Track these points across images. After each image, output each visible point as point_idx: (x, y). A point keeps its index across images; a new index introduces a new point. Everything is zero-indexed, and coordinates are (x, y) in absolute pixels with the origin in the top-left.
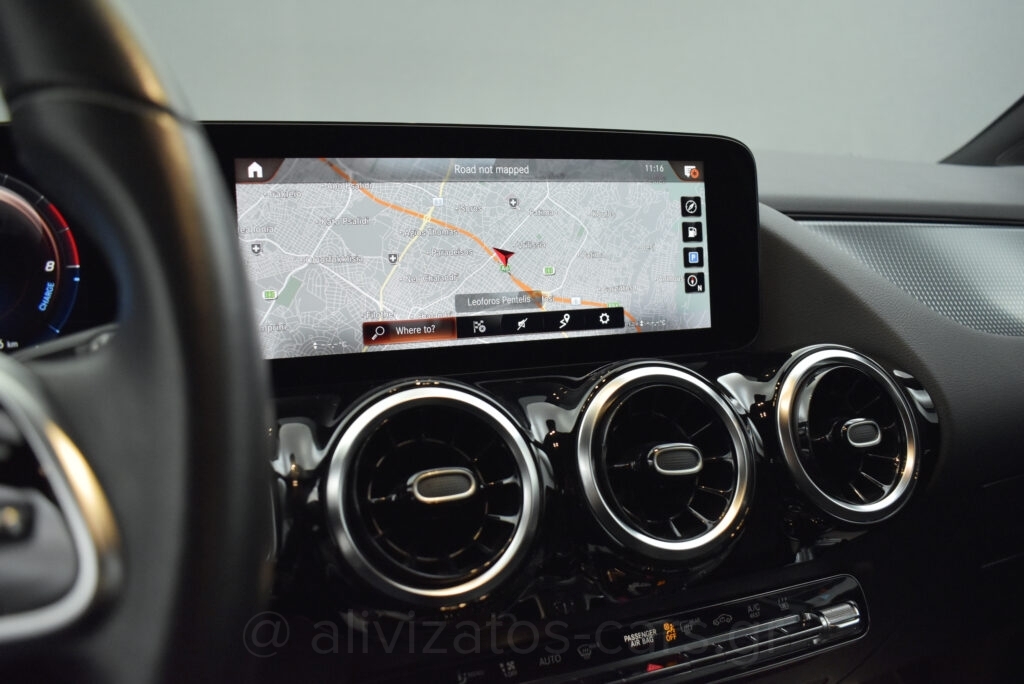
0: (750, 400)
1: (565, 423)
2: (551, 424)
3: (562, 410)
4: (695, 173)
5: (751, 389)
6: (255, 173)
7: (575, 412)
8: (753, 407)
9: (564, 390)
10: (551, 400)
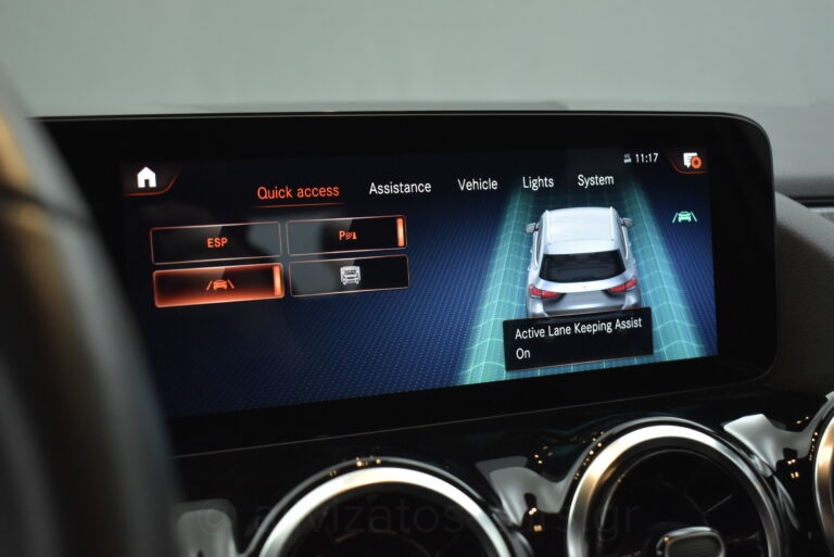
0: (776, 453)
1: (550, 501)
2: (530, 500)
3: (545, 481)
4: (696, 162)
5: (779, 441)
6: (147, 182)
7: (563, 485)
8: (779, 463)
9: (548, 451)
10: (532, 465)
